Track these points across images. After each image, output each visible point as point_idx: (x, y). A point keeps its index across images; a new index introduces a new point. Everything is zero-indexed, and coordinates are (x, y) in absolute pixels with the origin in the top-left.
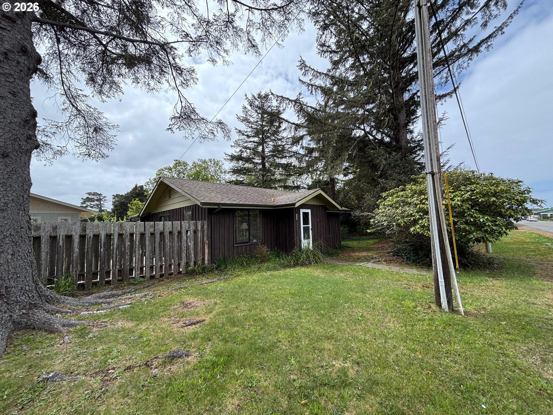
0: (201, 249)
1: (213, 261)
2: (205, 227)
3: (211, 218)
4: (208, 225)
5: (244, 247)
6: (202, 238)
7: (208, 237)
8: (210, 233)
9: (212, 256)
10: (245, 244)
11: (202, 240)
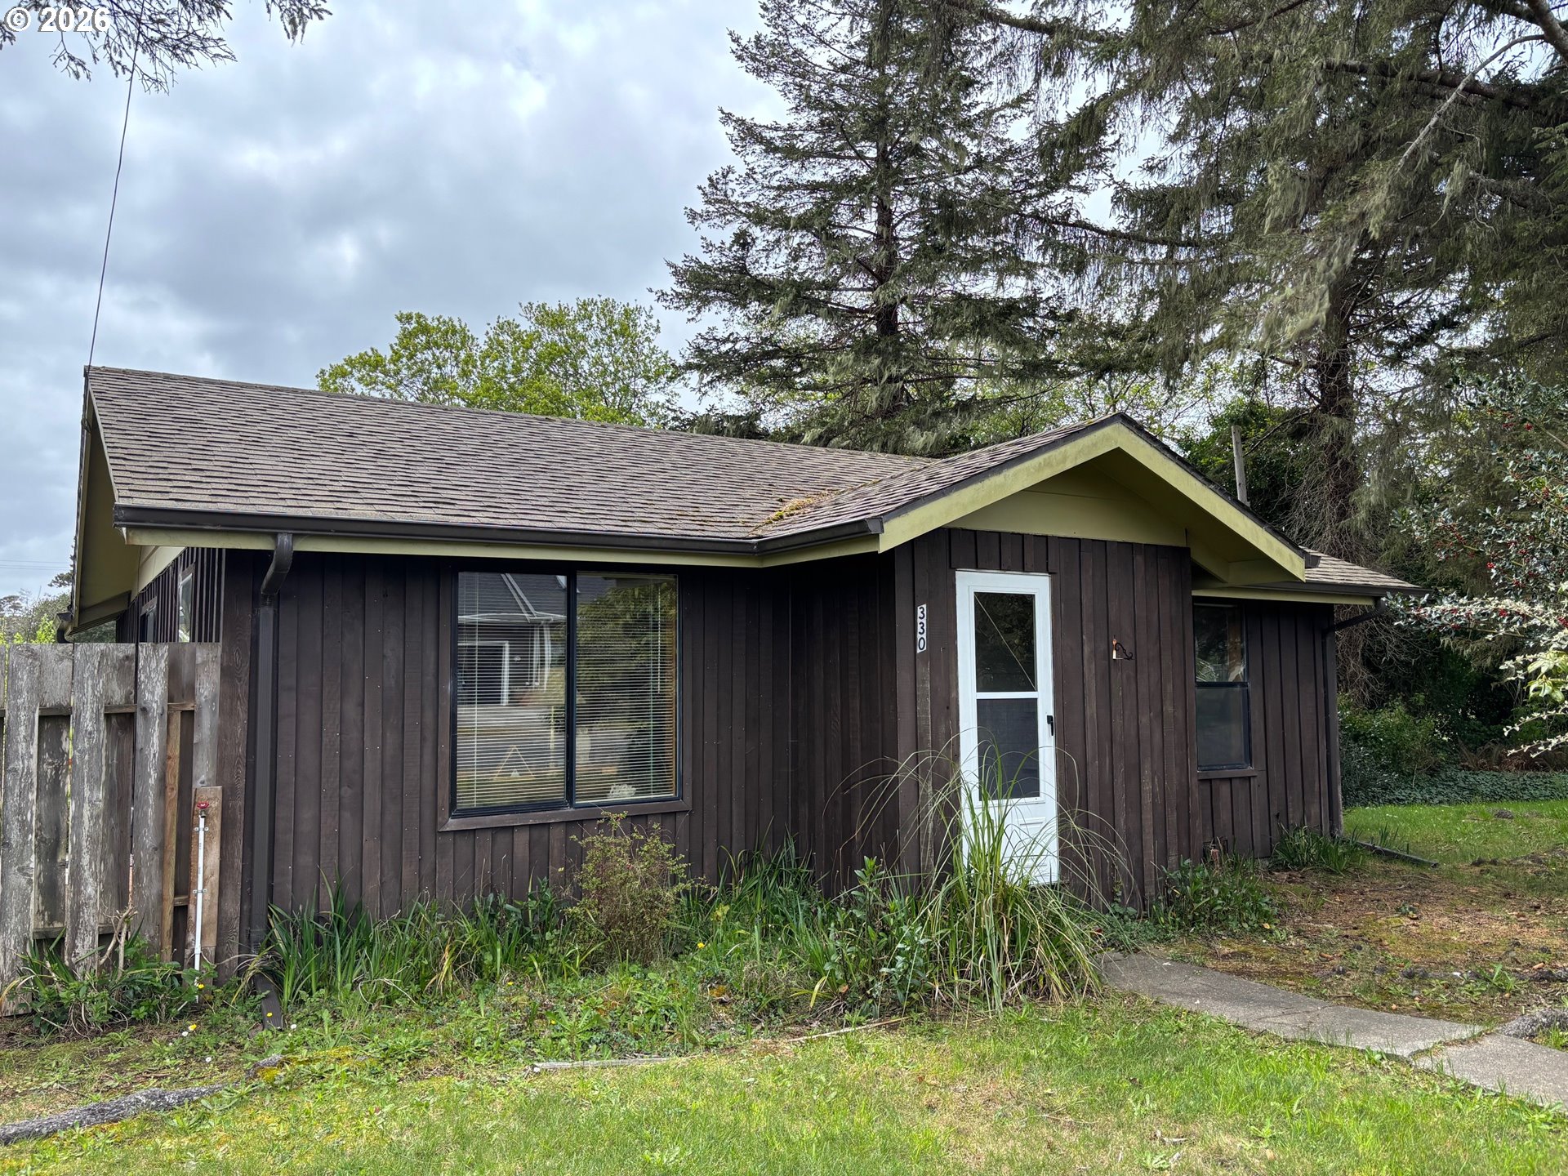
0: (161, 848)
1: (258, 930)
2: (208, 686)
3: (256, 627)
4: (227, 673)
5: (522, 839)
6: (175, 764)
7: (222, 765)
8: (240, 731)
9: (247, 896)
10: (533, 818)
11: (173, 781)
